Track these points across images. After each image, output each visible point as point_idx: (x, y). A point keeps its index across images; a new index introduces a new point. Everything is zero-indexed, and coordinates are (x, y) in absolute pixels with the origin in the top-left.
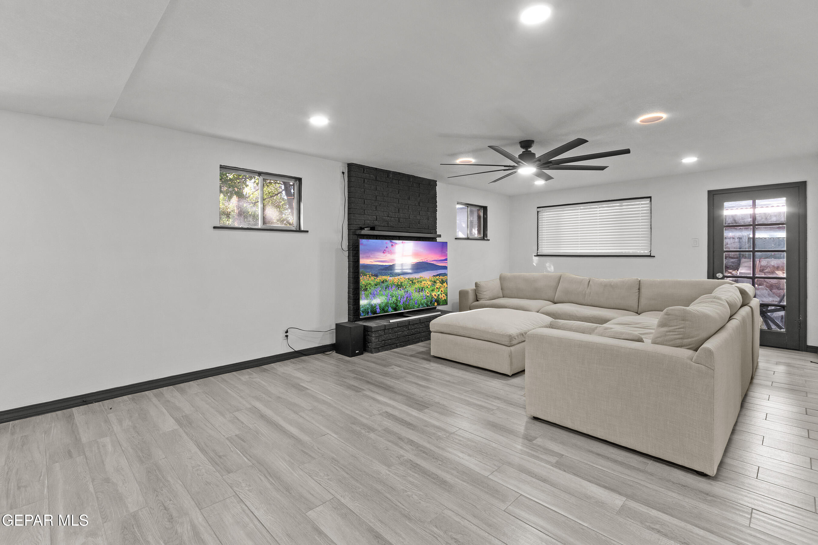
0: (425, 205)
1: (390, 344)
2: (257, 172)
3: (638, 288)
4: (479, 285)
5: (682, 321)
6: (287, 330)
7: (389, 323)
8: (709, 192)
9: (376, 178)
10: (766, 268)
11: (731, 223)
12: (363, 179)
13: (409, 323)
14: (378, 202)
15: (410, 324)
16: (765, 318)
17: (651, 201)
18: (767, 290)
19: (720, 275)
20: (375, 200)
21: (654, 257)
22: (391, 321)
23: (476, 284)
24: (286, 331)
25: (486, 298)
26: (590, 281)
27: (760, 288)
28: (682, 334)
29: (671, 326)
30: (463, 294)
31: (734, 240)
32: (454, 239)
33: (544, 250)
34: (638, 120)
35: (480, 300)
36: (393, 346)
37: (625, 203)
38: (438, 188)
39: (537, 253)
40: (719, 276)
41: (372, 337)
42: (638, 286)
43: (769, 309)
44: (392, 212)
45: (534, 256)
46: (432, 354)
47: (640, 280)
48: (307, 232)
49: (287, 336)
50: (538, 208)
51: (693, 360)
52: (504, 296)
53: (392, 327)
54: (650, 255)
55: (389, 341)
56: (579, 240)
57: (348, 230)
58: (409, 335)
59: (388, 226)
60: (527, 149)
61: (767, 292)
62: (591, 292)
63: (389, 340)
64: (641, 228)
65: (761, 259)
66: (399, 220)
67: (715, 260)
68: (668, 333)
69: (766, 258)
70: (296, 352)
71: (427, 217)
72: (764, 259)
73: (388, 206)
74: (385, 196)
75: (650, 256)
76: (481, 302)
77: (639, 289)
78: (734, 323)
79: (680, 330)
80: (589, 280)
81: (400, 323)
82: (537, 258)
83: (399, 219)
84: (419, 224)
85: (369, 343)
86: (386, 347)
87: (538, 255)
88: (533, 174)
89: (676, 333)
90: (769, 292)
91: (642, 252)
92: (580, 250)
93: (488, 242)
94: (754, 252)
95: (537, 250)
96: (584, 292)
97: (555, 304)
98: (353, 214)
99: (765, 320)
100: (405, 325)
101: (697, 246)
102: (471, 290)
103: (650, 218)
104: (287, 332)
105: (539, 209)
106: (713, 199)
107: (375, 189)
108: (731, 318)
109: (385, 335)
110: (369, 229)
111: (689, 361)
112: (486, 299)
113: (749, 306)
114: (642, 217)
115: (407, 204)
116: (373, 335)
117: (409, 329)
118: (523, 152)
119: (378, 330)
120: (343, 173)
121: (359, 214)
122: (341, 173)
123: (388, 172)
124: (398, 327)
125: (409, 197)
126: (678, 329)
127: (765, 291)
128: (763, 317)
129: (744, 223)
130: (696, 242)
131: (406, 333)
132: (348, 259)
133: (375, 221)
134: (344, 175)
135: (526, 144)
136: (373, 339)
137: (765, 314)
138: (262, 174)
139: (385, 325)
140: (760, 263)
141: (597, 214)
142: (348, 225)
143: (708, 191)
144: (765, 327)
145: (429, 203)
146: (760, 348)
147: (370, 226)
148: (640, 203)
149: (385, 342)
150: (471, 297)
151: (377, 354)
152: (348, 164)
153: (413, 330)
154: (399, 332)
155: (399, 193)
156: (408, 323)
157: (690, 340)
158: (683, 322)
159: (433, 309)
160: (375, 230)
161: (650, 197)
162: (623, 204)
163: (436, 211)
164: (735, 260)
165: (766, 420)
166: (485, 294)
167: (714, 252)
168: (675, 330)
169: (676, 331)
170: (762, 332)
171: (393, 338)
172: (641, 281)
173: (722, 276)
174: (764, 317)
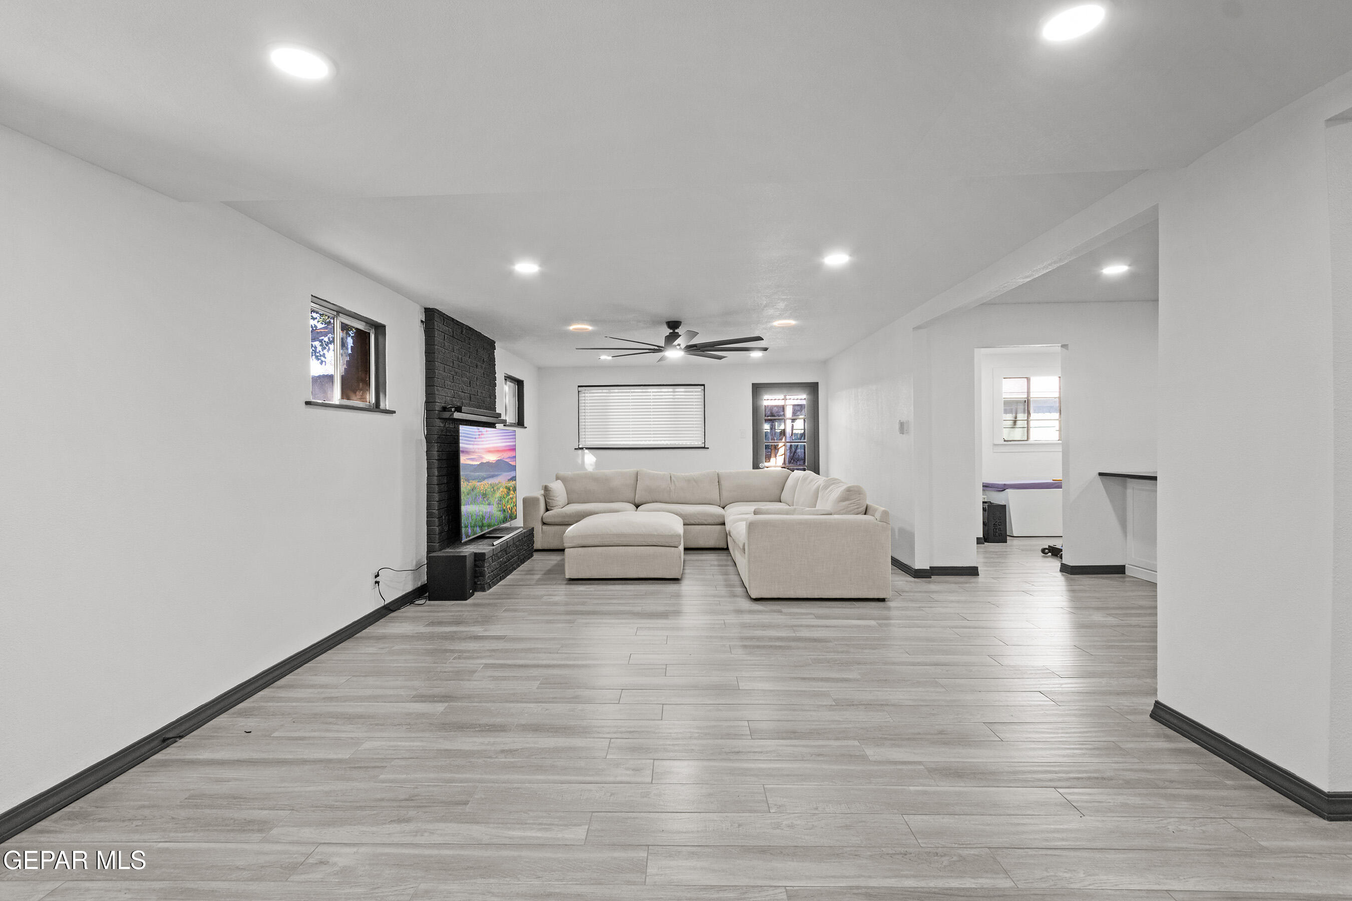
0: (488, 376)
1: (496, 575)
4: (551, 488)
6: (378, 572)
7: (494, 546)
8: (753, 385)
12: (444, 334)
17: (703, 389)
19: (762, 465)
21: (708, 448)
22: (495, 544)
23: (546, 487)
24: (375, 575)
26: (671, 477)
33: (587, 442)
35: (552, 508)
36: (498, 578)
39: (579, 445)
41: (484, 567)
44: (465, 385)
46: (568, 576)
48: (394, 412)
49: (377, 582)
50: (579, 386)
54: (704, 446)
56: (631, 430)
57: (425, 411)
60: (674, 330)
62: (675, 488)
63: (495, 570)
64: (696, 418)
67: (758, 451)
70: (384, 607)
71: (490, 393)
73: (462, 377)
74: (460, 362)
75: (704, 448)
77: (719, 482)
80: (669, 475)
84: (484, 403)
85: (477, 577)
86: (494, 580)
87: (580, 449)
91: (696, 443)
92: (633, 441)
93: (525, 430)
95: (578, 442)
100: (504, 548)
101: (743, 437)
102: (541, 496)
103: (703, 407)
104: (377, 576)
105: (580, 389)
106: (756, 392)
109: (492, 563)
114: (695, 405)
116: (486, 565)
118: (670, 333)
121: (441, 387)
122: (420, 322)
123: (462, 326)
124: (501, 551)
130: (744, 433)
131: (505, 559)
132: (427, 455)
134: (422, 324)
135: (674, 325)
138: (340, 314)
139: (494, 550)
141: (650, 399)
142: (426, 402)
143: (751, 384)
145: (491, 374)
148: (693, 391)
149: (493, 573)
151: (489, 591)
152: (425, 308)
156: (507, 544)
160: (461, 412)
161: (704, 385)
162: (676, 390)
163: (495, 385)
167: (757, 443)
171: (498, 566)
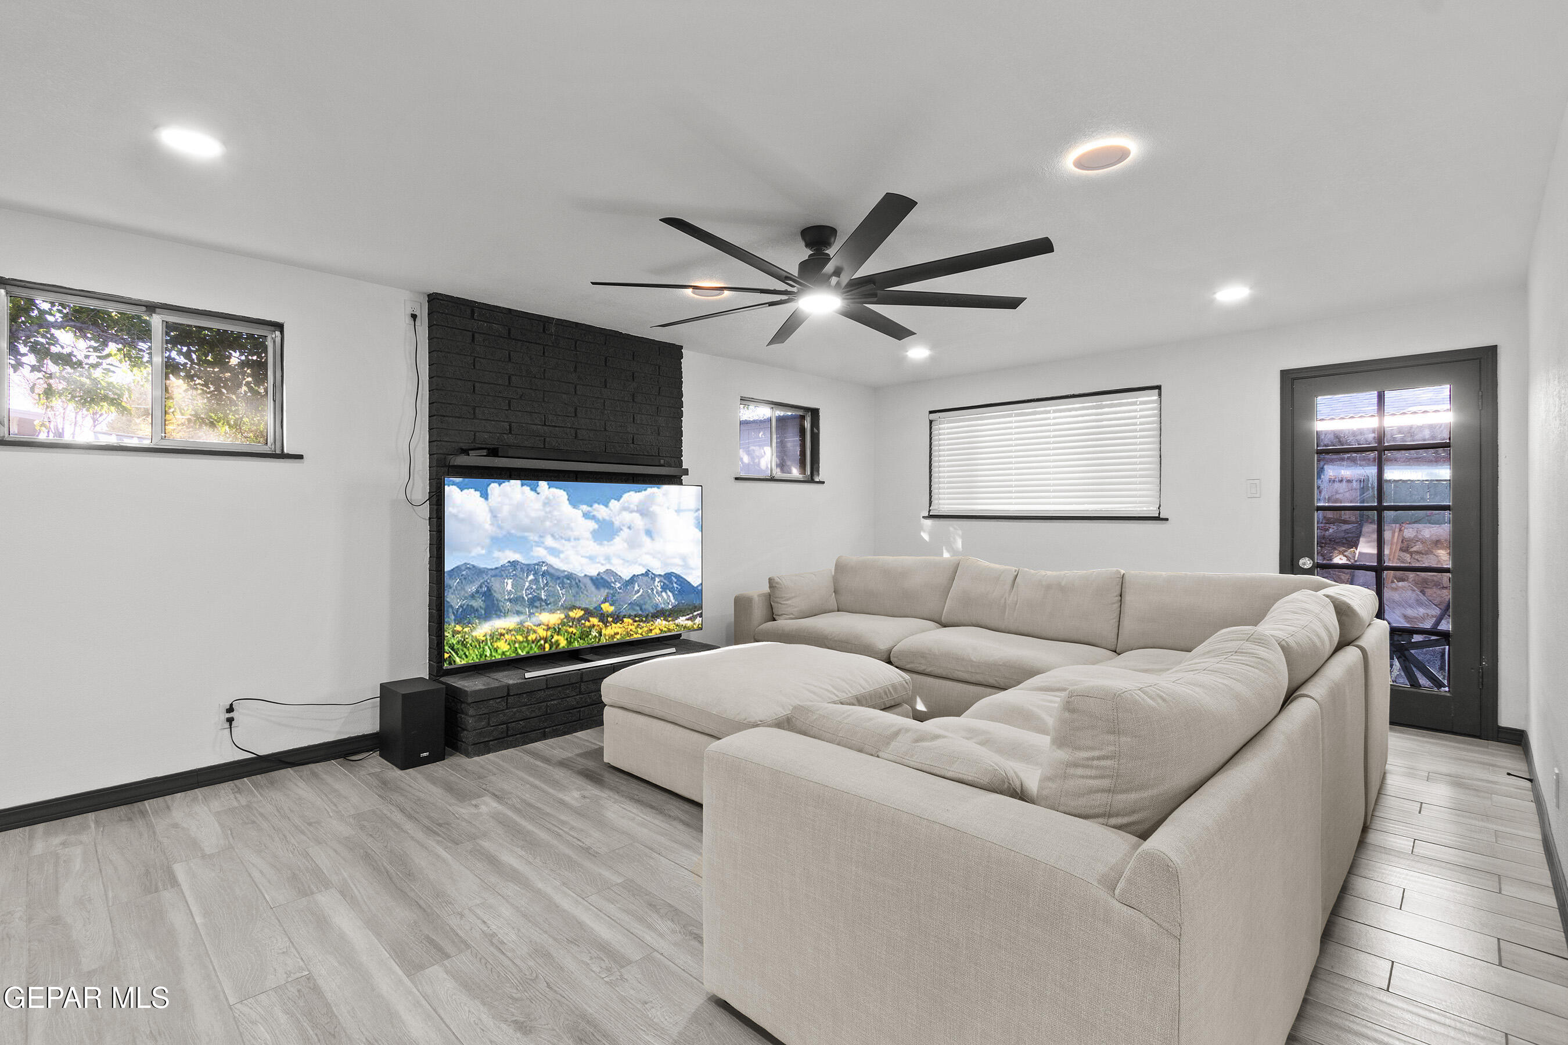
0: (650, 400)
1: (524, 730)
2: (144, 304)
3: (1118, 592)
4: (777, 583)
5: (1107, 733)
6: (232, 704)
7: (522, 679)
8: (1284, 374)
9: (509, 333)
10: (1415, 543)
11: (1330, 443)
12: (471, 333)
13: (581, 678)
14: (516, 389)
15: (585, 679)
16: (1404, 660)
17: (1160, 395)
18: (1414, 590)
19: (1306, 563)
20: (507, 384)
21: (1167, 519)
22: (528, 675)
23: (771, 580)
24: (228, 707)
25: (792, 614)
26: (1017, 576)
27: (1400, 587)
28: (1109, 776)
29: (1079, 748)
30: (742, 604)
31: (1350, 485)
32: (733, 480)
33: (944, 504)
34: (1069, 161)
35: (776, 617)
36: (533, 735)
37: (1107, 400)
38: (686, 363)
39: (930, 511)
40: (1304, 564)
41: (467, 714)
42: (1118, 588)
43: (1413, 640)
44: (555, 415)
45: (923, 517)
46: (606, 760)
47: (1124, 574)
48: (302, 457)
49: (230, 720)
50: (931, 412)
51: (1117, 892)
52: (840, 606)
53: (530, 689)
54: (1157, 515)
55: (521, 723)
56: (1014, 483)
57: (430, 455)
58: (582, 707)
59: (544, 448)
60: (818, 250)
61: (1414, 595)
62: (1017, 601)
63: (520, 720)
64: (1141, 457)
65: (1404, 525)
66: (576, 434)
67: (1296, 528)
68: (1072, 771)
69: (1414, 523)
70: (260, 759)
71: (656, 428)
72: (1410, 525)
73: (544, 401)
74: (535, 377)
75: (1157, 518)
76: (783, 624)
77: (1121, 596)
78: (1301, 709)
79: (1103, 763)
80: (1016, 574)
81: (552, 678)
82: (929, 522)
83: (576, 431)
84: (633, 443)
85: (464, 730)
86: (511, 739)
87: (931, 517)
88: (836, 312)
89: (1093, 772)
90: (1417, 595)
91: (1137, 509)
92: (1017, 504)
93: (820, 486)
94: (1380, 509)
95: (928, 506)
96: (1003, 601)
97: (945, 627)
98: (441, 416)
99: (1406, 667)
100: (568, 683)
101: (1258, 495)
102: (759, 596)
103: (1157, 433)
104: (230, 709)
105: (933, 416)
106: (1293, 389)
107: (507, 359)
108: (1290, 697)
109: (507, 708)
110: (485, 454)
111: (1102, 894)
112: (791, 616)
113: (1358, 647)
114: (1141, 430)
115: (598, 398)
116: (471, 712)
117: (580, 692)
118: (810, 256)
119: (483, 698)
120: (414, 317)
121: (459, 418)
122: (406, 318)
123: (544, 322)
124: (547, 688)
125: (606, 380)
126: (1099, 758)
127: (1410, 593)
128: (1400, 659)
129: (1359, 444)
130: (1256, 486)
131: (572, 701)
132: (429, 525)
133: (505, 436)
134: (415, 321)
135: (816, 237)
136: (470, 720)
137: (1406, 652)
138: (157, 309)
139: (508, 687)
140: (1402, 533)
141: (1051, 426)
142: (429, 442)
143: (1282, 371)
144: (1404, 683)
145: (660, 397)
146: (1391, 729)
147: (488, 446)
148: (1137, 401)
149: (507, 727)
150: (758, 611)
152: (429, 295)
153: (593, 694)
154: (552, 700)
155: (575, 371)
156: (579, 677)
157: (1133, 796)
158: (1111, 738)
159: (671, 640)
160: (499, 456)
161: (1159, 388)
162: (1104, 403)
163: (678, 414)
164: (1350, 526)
165: (1400, 909)
166: (792, 603)
167: (1293, 509)
168: (1090, 763)
169: (1092, 767)
170: (1396, 693)
171: (533, 715)
172: (1126, 576)
173: (1311, 565)
174: (1403, 658)
